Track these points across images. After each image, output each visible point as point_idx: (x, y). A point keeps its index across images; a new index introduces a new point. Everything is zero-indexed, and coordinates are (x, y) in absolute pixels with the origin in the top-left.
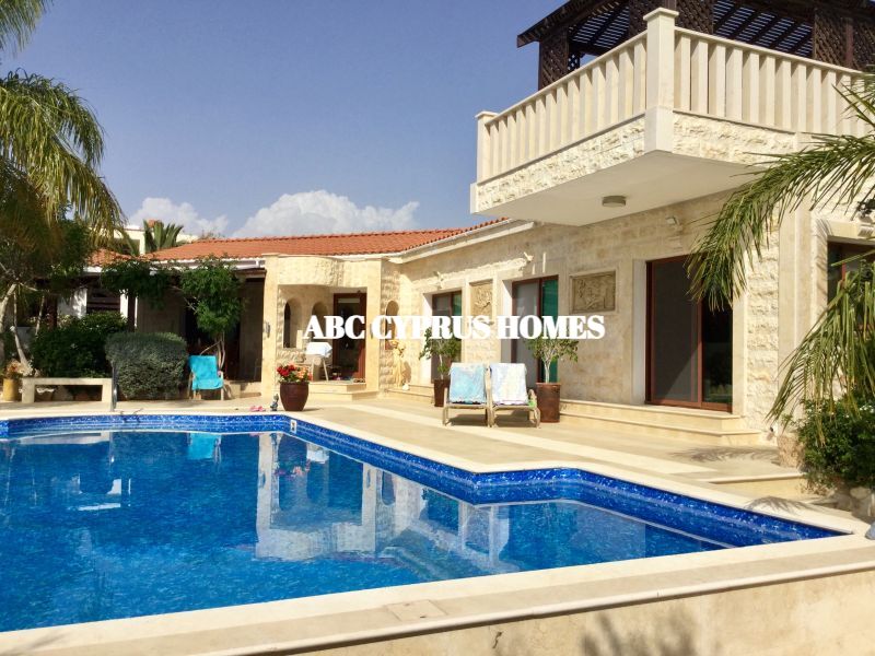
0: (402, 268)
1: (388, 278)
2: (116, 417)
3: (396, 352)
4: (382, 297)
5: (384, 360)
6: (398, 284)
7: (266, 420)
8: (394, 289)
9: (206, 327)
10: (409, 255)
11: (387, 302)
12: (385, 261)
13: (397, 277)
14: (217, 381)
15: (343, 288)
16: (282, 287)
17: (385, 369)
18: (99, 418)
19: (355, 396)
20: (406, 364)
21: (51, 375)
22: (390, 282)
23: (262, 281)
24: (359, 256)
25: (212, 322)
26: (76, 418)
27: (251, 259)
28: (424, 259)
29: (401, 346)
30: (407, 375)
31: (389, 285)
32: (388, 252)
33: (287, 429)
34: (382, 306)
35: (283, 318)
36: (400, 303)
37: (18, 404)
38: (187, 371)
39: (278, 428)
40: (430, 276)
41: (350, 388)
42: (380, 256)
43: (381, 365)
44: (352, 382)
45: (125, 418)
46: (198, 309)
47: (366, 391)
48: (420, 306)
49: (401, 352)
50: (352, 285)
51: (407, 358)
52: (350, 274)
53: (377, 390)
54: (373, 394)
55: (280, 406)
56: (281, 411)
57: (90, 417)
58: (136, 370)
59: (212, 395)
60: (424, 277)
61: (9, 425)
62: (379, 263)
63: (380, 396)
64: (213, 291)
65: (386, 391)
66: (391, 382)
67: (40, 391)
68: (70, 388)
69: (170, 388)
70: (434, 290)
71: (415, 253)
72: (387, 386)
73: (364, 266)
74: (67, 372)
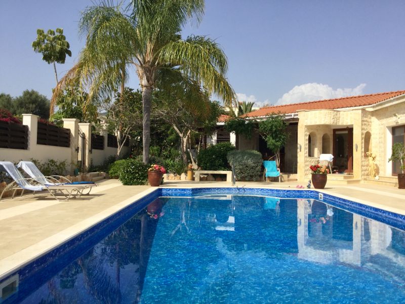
0: (373, 114)
1: (365, 119)
2: (234, 188)
3: (371, 159)
4: (362, 129)
5: (364, 163)
6: (371, 122)
7: (305, 193)
8: (369, 125)
9: (271, 147)
10: (377, 106)
11: (365, 132)
12: (363, 110)
13: (370, 118)
14: (277, 173)
15: (340, 126)
16: (307, 126)
17: (364, 168)
18: (228, 189)
19: (349, 182)
20: (376, 165)
21: (205, 170)
22: (366, 121)
23: (297, 124)
24: (347, 108)
25: (274, 145)
26: (218, 189)
27: (290, 114)
28: (387, 107)
29: (373, 156)
30: (377, 171)
31: (366, 123)
32: (364, 105)
33: (317, 198)
34: (362, 134)
35: (307, 142)
36: (372, 132)
37: (194, 181)
38: (263, 168)
39: (312, 197)
40: (391, 117)
41: (345, 178)
42: (361, 107)
43: (362, 166)
44: (345, 174)
45: (239, 189)
46: (267, 139)
47: (354, 179)
48: (385, 133)
49: (374, 159)
50: (345, 124)
51: (377, 162)
52: (343, 118)
53: (360, 179)
54: (358, 181)
55: (312, 186)
56: (312, 188)
57: (224, 188)
58: (241, 167)
59: (275, 180)
60: (387, 117)
61: (192, 191)
62: (360, 111)
63: (362, 182)
64: (274, 130)
65: (365, 179)
66: (367, 175)
67: (202, 176)
68: (214, 175)
69: (256, 176)
70: (394, 124)
71: (381, 105)
72: (366, 177)
73: (351, 114)
74: (212, 168)
